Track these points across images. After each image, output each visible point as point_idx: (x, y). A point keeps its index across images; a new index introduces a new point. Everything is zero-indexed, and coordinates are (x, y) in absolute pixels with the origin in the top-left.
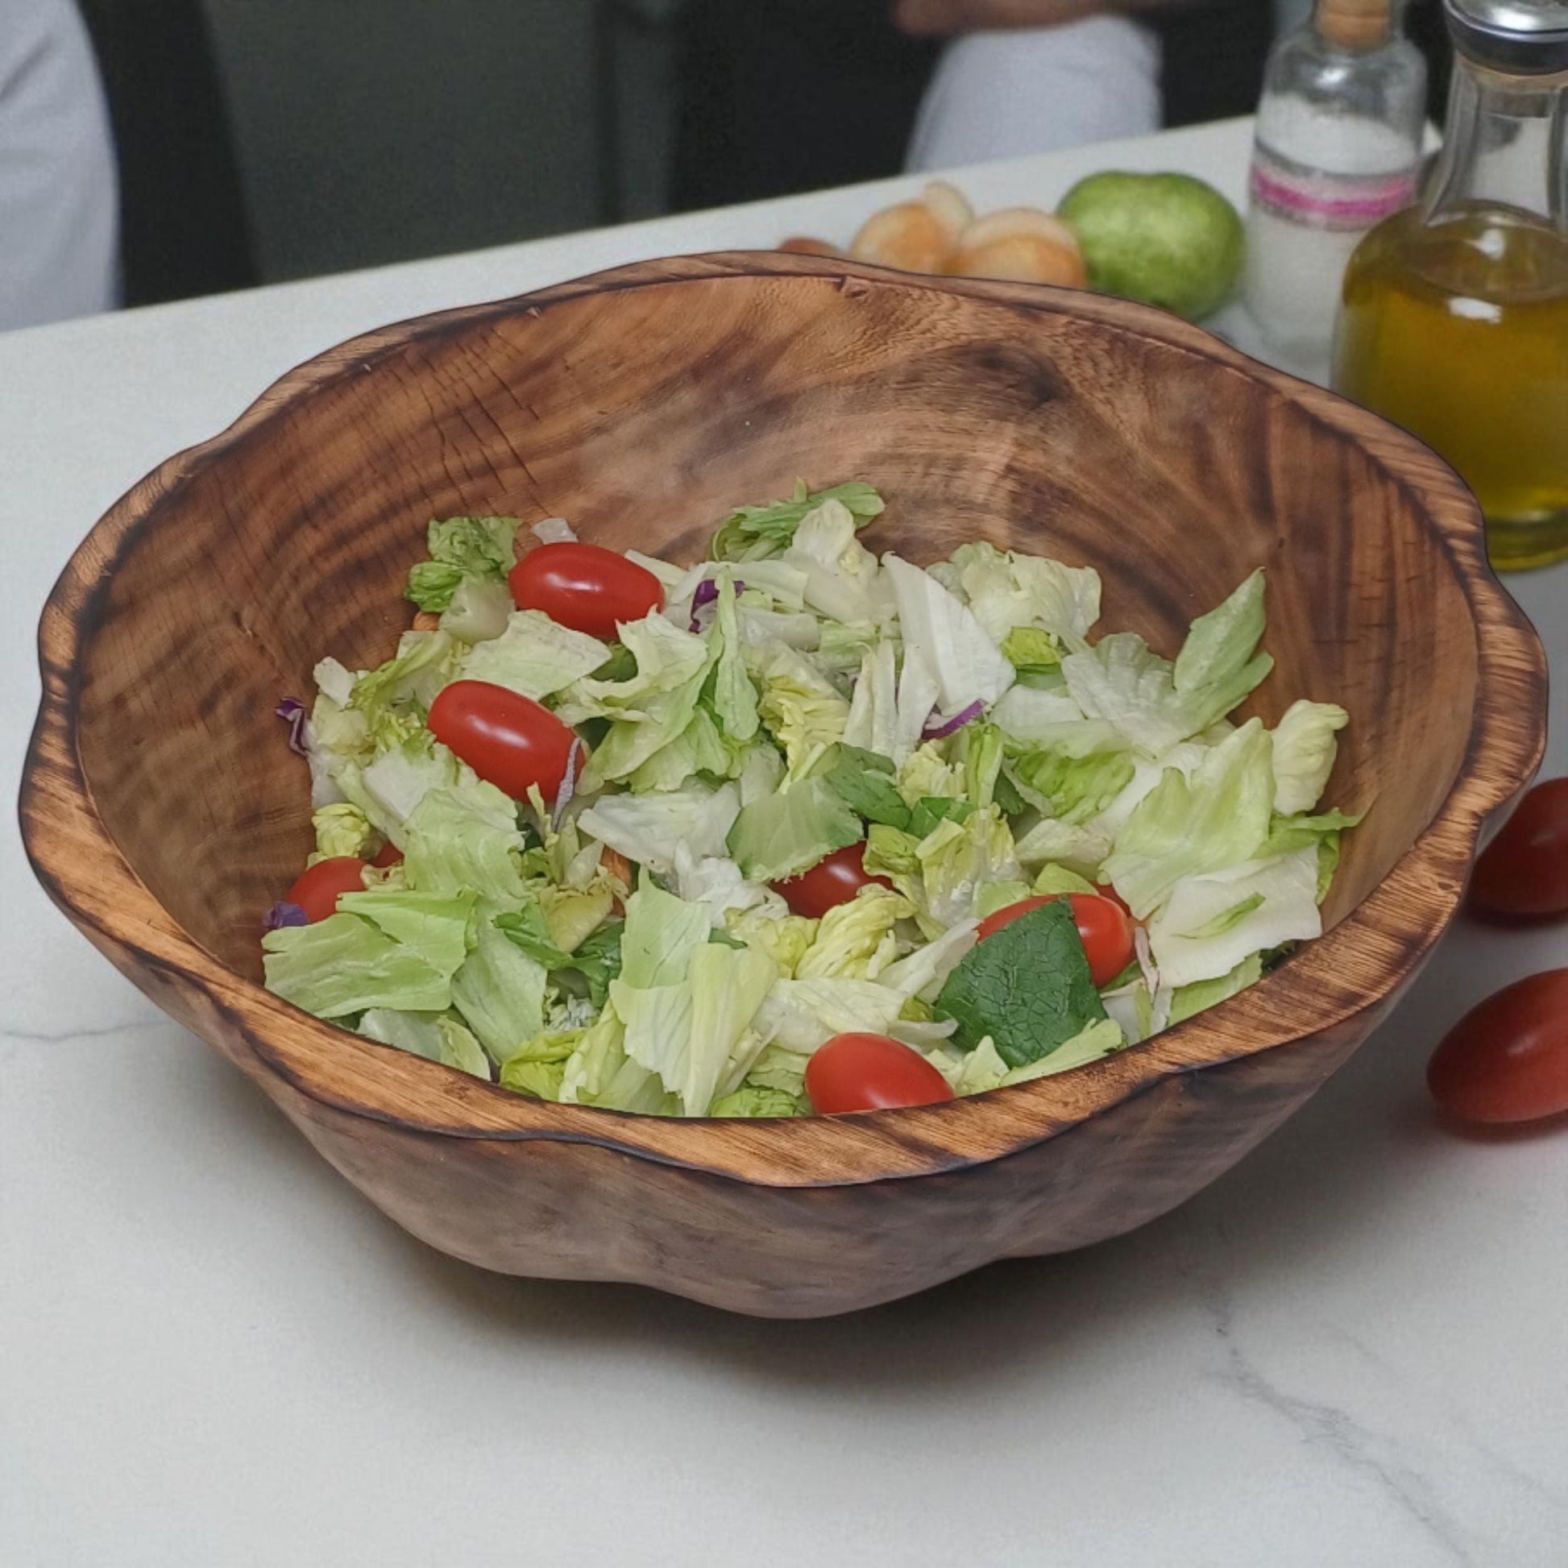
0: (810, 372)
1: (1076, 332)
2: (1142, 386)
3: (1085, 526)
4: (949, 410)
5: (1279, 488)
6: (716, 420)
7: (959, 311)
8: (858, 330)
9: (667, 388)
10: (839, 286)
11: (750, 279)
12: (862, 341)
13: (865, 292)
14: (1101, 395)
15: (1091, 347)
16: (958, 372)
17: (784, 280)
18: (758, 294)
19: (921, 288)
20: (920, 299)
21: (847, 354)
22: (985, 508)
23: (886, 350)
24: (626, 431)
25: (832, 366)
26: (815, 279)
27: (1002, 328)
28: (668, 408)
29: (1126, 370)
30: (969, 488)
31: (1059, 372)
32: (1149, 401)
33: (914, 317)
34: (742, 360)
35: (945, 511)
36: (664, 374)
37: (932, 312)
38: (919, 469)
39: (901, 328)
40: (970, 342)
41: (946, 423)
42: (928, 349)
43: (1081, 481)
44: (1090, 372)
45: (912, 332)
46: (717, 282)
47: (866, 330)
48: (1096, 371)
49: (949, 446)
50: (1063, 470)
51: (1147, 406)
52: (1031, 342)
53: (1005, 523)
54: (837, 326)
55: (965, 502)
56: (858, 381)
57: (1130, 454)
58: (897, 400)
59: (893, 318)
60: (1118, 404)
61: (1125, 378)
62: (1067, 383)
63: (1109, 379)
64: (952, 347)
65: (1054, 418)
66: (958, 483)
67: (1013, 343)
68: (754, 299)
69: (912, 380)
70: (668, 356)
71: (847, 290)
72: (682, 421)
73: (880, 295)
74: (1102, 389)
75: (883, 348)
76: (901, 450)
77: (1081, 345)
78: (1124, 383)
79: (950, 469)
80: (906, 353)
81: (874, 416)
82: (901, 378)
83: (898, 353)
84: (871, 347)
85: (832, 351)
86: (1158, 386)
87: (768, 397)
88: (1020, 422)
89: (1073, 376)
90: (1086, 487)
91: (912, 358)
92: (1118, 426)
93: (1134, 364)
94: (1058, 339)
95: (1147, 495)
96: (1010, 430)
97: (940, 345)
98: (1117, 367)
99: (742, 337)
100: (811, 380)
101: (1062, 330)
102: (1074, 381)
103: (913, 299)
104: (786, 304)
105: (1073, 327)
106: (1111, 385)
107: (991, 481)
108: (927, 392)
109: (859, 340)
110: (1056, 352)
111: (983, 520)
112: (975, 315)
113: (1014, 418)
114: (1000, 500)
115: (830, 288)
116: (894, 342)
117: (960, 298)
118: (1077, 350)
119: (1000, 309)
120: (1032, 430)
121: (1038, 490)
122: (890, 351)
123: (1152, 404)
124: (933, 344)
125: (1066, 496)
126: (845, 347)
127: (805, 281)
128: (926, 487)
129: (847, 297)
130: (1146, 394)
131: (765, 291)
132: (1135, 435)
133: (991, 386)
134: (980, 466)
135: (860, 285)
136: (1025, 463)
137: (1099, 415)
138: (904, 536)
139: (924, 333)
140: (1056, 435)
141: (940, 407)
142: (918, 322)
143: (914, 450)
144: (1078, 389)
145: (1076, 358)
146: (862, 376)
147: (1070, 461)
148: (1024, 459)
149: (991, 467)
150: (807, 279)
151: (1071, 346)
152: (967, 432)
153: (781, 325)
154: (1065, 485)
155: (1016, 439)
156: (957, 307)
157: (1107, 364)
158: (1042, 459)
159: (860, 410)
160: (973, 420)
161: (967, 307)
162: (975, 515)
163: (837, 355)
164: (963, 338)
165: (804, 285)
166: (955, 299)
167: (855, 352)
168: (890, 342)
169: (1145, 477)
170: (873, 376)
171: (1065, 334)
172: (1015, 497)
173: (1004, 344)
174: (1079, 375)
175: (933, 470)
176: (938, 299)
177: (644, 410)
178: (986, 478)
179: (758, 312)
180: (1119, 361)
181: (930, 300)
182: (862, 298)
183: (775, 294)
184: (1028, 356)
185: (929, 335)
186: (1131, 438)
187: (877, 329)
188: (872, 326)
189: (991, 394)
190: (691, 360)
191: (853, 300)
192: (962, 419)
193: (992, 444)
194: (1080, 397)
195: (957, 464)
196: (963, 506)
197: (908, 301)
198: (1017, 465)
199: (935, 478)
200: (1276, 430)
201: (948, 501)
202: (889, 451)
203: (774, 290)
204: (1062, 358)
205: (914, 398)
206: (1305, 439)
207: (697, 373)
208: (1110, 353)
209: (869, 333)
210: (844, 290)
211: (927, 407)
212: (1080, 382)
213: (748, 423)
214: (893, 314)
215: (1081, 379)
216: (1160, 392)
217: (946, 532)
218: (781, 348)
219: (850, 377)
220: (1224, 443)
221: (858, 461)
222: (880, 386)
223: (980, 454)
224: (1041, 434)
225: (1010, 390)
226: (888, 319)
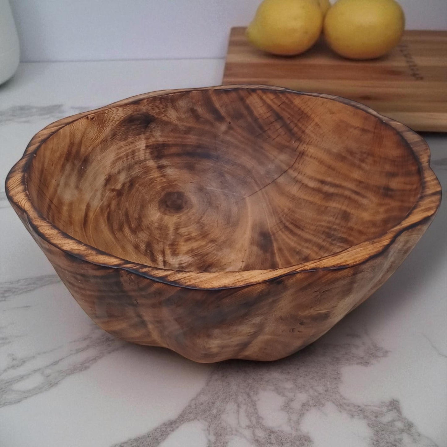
0: (89, 146)
1: (150, 102)
2: (172, 107)
3: (173, 150)
4: (125, 139)
5: (222, 111)
6: (76, 171)
7: (119, 111)
8: (96, 129)
9: (63, 166)
10: (88, 118)
11: (68, 126)
12: (98, 131)
13: (94, 117)
14: (163, 115)
15: (156, 104)
16: (123, 128)
17: (75, 123)
18: (71, 130)
19: (107, 110)
20: (108, 112)
21: (96, 137)
22: (145, 160)
23: (104, 131)
24: (62, 183)
25: (93, 142)
26: (82, 119)
27: (131, 110)
28: (66, 172)
29: (167, 105)
30: (139, 158)
31: (149, 114)
32: (176, 110)
33: (108, 118)
34: (74, 151)
35: (136, 166)
36: (61, 163)
37: (112, 115)
38: (125, 159)
39: (106, 123)
40: (125, 118)
41: (126, 143)
42: (115, 125)
43: (166, 139)
44: (158, 111)
45: (109, 122)
46: (61, 130)
47: (98, 127)
48: (159, 109)
49: (130, 149)
50: (160, 139)
51: (175, 111)
52: (140, 110)
53: (153, 161)
54: (91, 130)
55: (140, 161)
56: (101, 143)
57: (176, 126)
58: (112, 143)
59: (103, 121)
60: (168, 115)
61: (167, 108)
62: (153, 116)
63: (163, 110)
64: (120, 122)
65: (152, 127)
66: (136, 158)
67: (136, 113)
68: (71, 131)
69: (114, 135)
70: (60, 157)
71: (90, 118)
72: (70, 175)
73: (98, 116)
74: (163, 113)
75: (103, 131)
76: (119, 156)
77: (153, 105)
78: (167, 109)
79: (132, 155)
80: (109, 129)
81: (108, 150)
82: (110, 137)
83: (107, 130)
84: (101, 132)
85: (92, 138)
86: (177, 104)
87: (83, 158)
88: (144, 133)
89: (154, 114)
90: (169, 140)
91: (111, 130)
92: (170, 120)
93: (168, 103)
94: (146, 106)
95: (185, 133)
96: (143, 136)
97: (117, 123)
98: (164, 106)
99: (72, 144)
100: (90, 149)
101: (147, 103)
102: (154, 115)
103: (107, 113)
104: (77, 129)
105: (149, 101)
106: (164, 111)
107: (144, 152)
108: (118, 137)
109: (97, 131)
110: (147, 110)
111: (146, 164)
112: (123, 110)
113: (142, 133)
114: (148, 156)
115: (86, 120)
116: (106, 128)
117: (118, 107)
118: (153, 106)
119: (128, 106)
120: (148, 134)
121: (156, 148)
122: (105, 130)
123: (177, 110)
124: (115, 123)
125: (165, 146)
126: (94, 135)
127: (80, 121)
128: (129, 163)
129: (91, 120)
130: (174, 108)
131: (72, 127)
132: (176, 120)
133: (133, 127)
134: (139, 150)
135: (93, 116)
136: (150, 143)
137: (164, 120)
138: (130, 178)
139: (112, 121)
140: (155, 132)
141: (123, 140)
142: (110, 119)
143: (122, 154)
144: (156, 116)
145: (153, 109)
146: (101, 141)
147: (161, 136)
148: (149, 142)
149: (142, 149)
150: (80, 120)
151: (150, 106)
152: (132, 143)
153: (79, 136)
154: (162, 142)
155: (145, 138)
156: (118, 110)
157: (161, 106)
158: (154, 140)
159: (105, 151)
160: (133, 138)
161: (120, 109)
162: (144, 163)
163: (94, 138)
164: (122, 118)
165: (80, 122)
166: (116, 108)
167: (97, 135)
168: (105, 128)
169: (183, 129)
170: (104, 140)
171: (147, 104)
172: (151, 153)
173: (133, 114)
174: (156, 112)
175: (129, 158)
176: (113, 110)
177: (62, 175)
178: (142, 152)
179: (72, 134)
180: (164, 104)
181: (111, 112)
182: (94, 119)
183: (74, 128)
184: (140, 114)
185: (113, 121)
186: (176, 122)
187: (101, 126)
188: (99, 125)
189: (133, 130)
190: (65, 156)
191: (92, 120)
192: (130, 140)
193: (139, 142)
194: (157, 118)
195: (133, 152)
196: (140, 163)
197: (106, 114)
198: (148, 144)
199: (130, 159)
200: (214, 98)
201: (136, 163)
202: (116, 158)
203: (74, 127)
204: (149, 110)
205: (116, 141)
206: (224, 96)
207: (67, 159)
208: (161, 103)
209: (99, 128)
210: (89, 119)
211: (120, 141)
212: (156, 114)
213: (83, 168)
214: (103, 120)
215: (156, 113)
216: (178, 106)
217: (139, 172)
218: (81, 142)
219: (99, 143)
220: (201, 109)
221: (110, 165)
222: (107, 141)
223: (138, 147)
224: (151, 133)
225: (139, 126)
226: (102, 122)
